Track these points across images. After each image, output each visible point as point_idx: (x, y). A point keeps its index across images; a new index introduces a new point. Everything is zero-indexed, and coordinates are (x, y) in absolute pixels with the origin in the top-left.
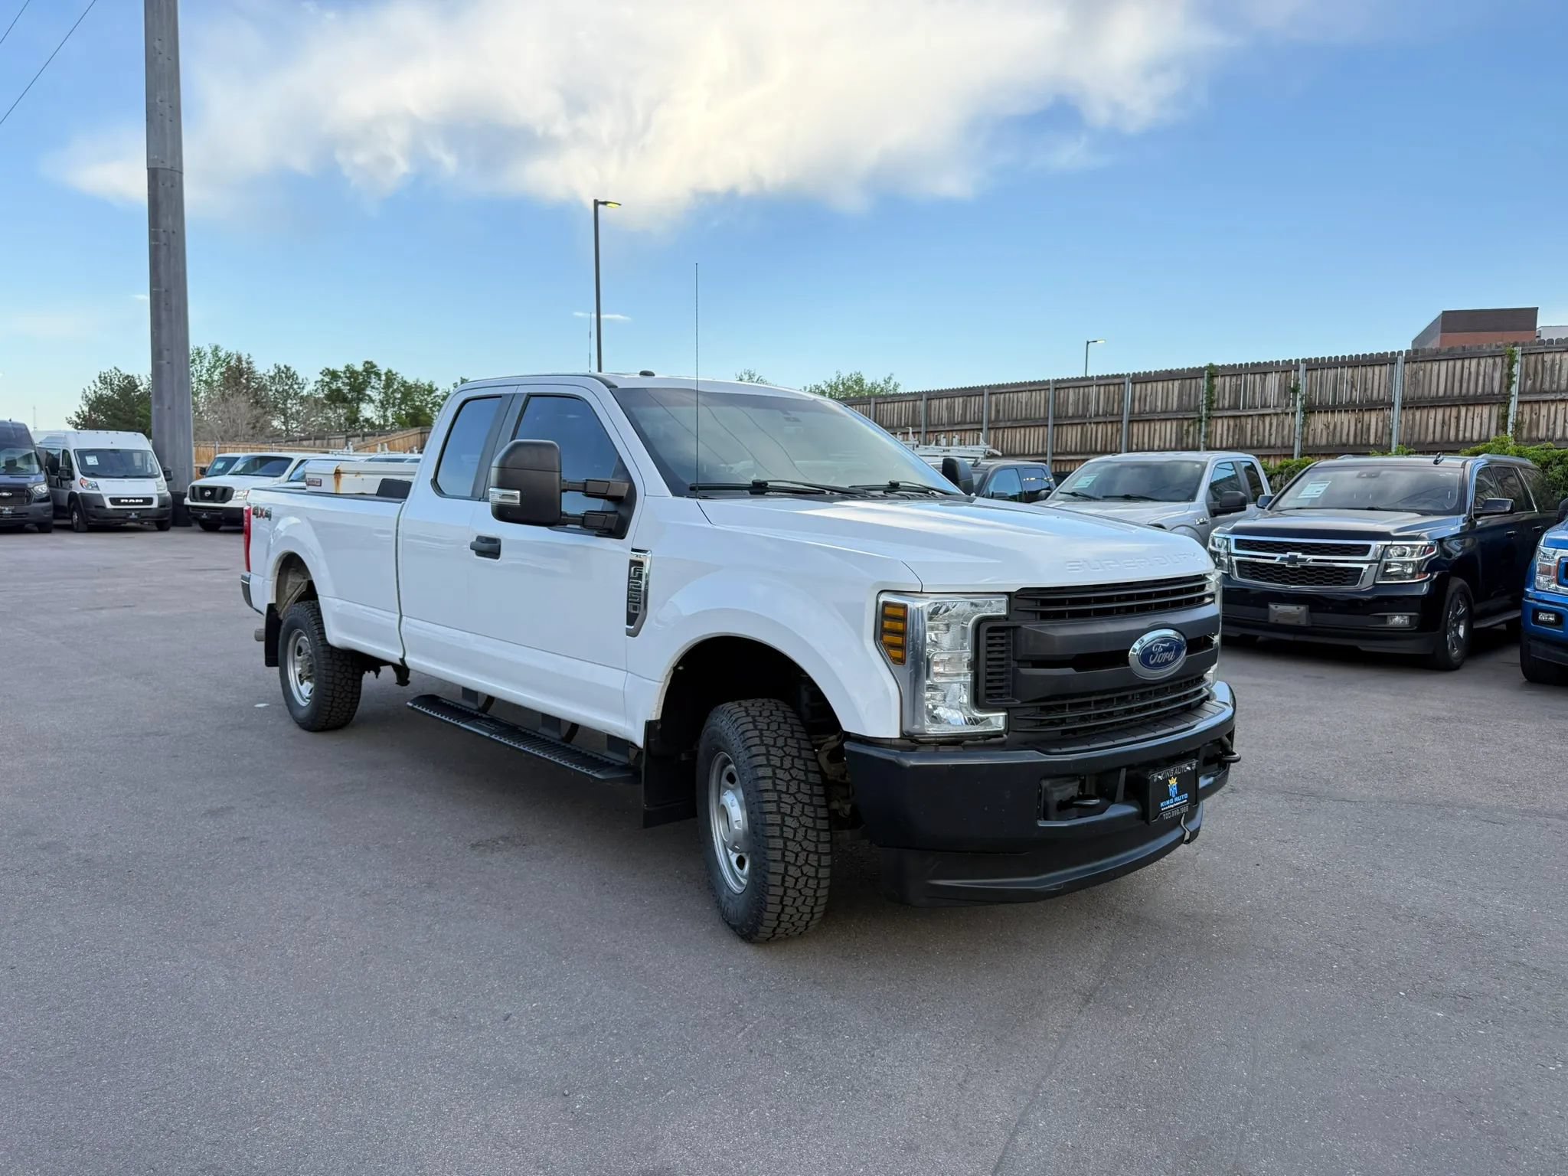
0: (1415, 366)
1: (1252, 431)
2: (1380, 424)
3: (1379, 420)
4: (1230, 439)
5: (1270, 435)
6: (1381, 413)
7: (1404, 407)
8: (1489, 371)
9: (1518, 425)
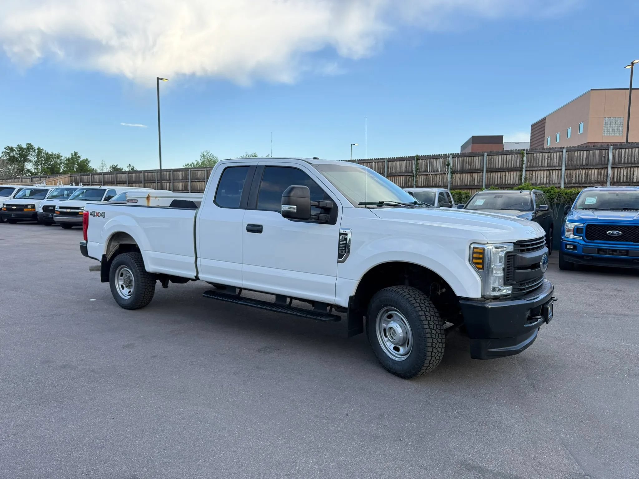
0: (490, 157)
1: (432, 180)
2: (479, 178)
3: (478, 176)
4: (425, 183)
5: (439, 181)
6: (479, 174)
7: (487, 172)
8: (515, 159)
9: (526, 179)
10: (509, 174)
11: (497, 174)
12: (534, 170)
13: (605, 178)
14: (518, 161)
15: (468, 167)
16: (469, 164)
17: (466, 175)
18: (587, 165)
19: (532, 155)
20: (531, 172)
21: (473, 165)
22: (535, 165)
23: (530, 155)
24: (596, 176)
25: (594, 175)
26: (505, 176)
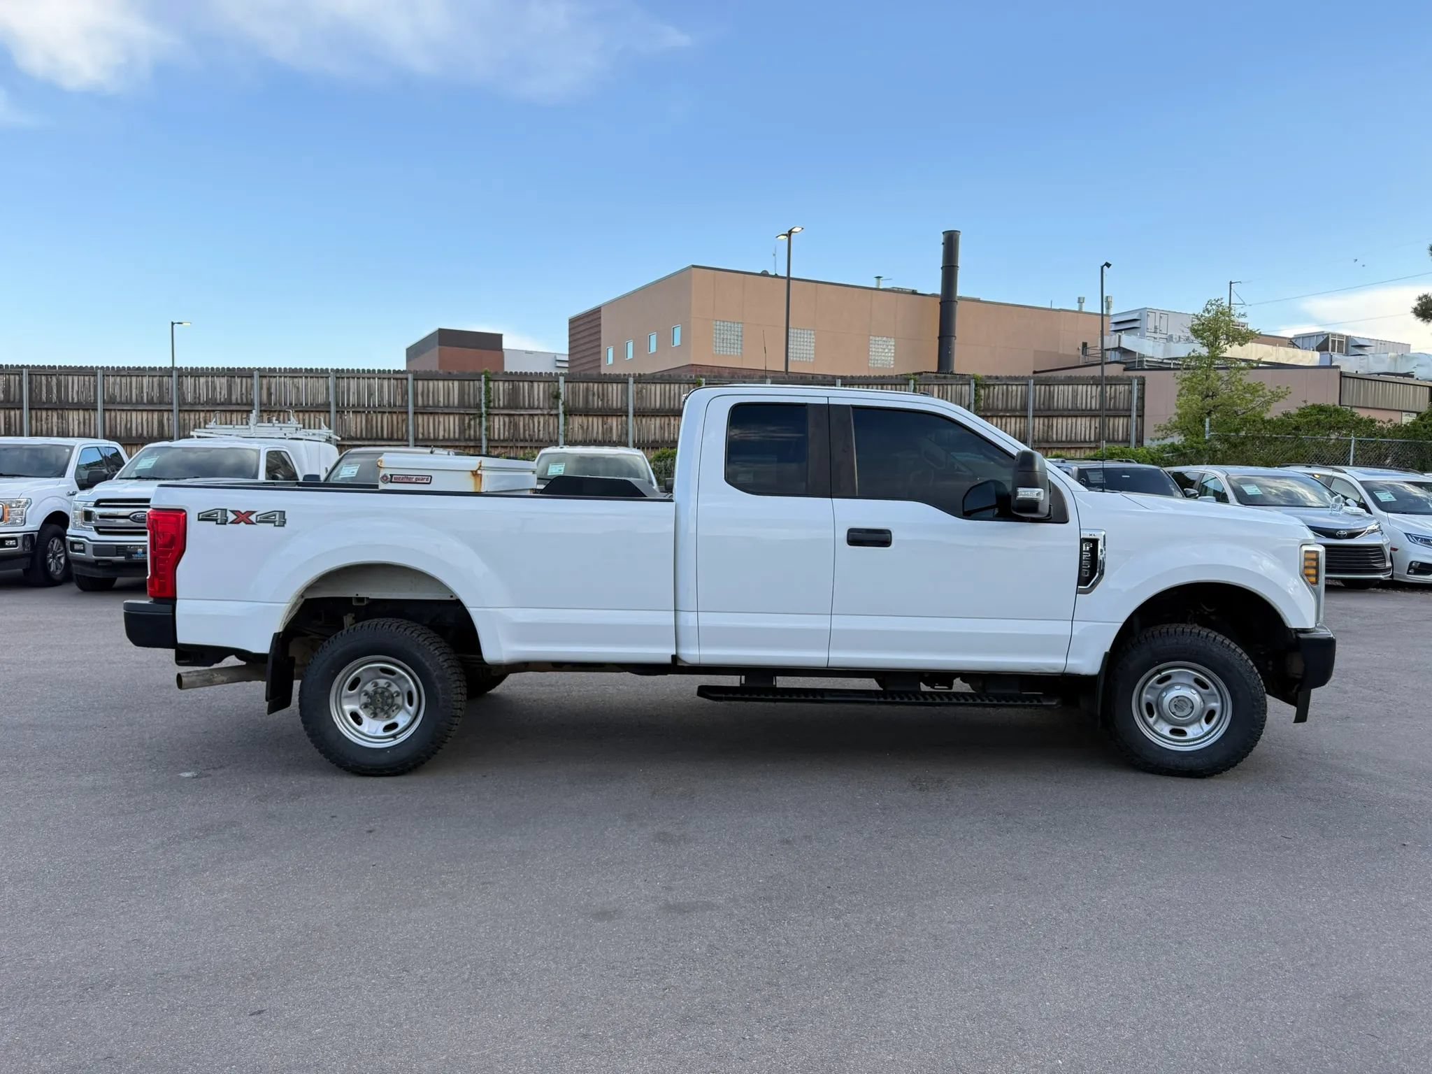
0: (640, 386)
1: (524, 426)
2: (619, 427)
3: (619, 423)
4: (507, 433)
5: (539, 431)
6: (619, 419)
7: (634, 416)
15: (597, 403)
16: (598, 397)
17: (595, 419)
21: (608, 400)
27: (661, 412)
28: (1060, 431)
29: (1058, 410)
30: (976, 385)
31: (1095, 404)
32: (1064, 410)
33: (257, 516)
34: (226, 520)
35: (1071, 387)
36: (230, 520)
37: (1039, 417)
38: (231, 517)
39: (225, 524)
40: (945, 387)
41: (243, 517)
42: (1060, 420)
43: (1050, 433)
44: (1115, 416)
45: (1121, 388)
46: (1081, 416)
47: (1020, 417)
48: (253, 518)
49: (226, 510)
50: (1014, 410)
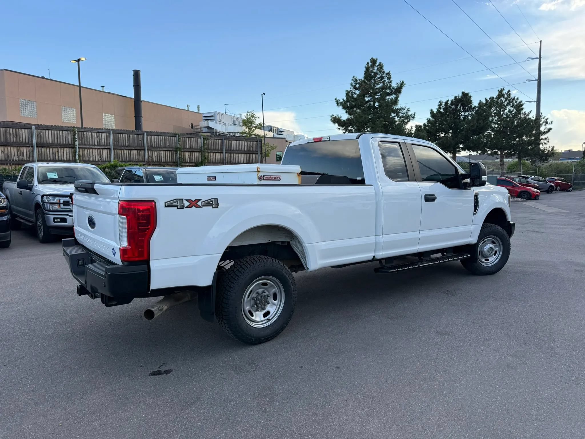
6: (28, 148)
7: (37, 147)
8: (67, 136)
9: (79, 156)
10: (62, 151)
11: (48, 149)
12: (86, 148)
13: (143, 158)
14: (70, 138)
15: (12, 139)
16: (13, 136)
17: (12, 148)
18: (129, 146)
19: (82, 133)
20: (83, 150)
21: (20, 138)
22: (86, 143)
23: (80, 133)
24: (136, 156)
25: (135, 155)
26: (58, 152)
27: (53, 145)
28: (235, 159)
29: (233, 150)
30: (203, 139)
31: (246, 149)
32: (235, 151)
33: (202, 202)
34: (184, 206)
35: (237, 141)
36: (186, 206)
37: (227, 153)
38: (186, 204)
39: (183, 208)
40: (191, 139)
41: (194, 203)
42: (234, 154)
43: (231, 160)
44: (253, 154)
45: (254, 143)
46: (242, 153)
47: (220, 153)
48: (200, 203)
49: (183, 199)
50: (218, 150)
